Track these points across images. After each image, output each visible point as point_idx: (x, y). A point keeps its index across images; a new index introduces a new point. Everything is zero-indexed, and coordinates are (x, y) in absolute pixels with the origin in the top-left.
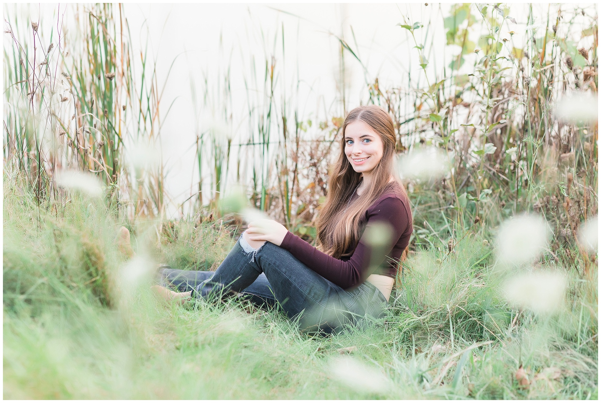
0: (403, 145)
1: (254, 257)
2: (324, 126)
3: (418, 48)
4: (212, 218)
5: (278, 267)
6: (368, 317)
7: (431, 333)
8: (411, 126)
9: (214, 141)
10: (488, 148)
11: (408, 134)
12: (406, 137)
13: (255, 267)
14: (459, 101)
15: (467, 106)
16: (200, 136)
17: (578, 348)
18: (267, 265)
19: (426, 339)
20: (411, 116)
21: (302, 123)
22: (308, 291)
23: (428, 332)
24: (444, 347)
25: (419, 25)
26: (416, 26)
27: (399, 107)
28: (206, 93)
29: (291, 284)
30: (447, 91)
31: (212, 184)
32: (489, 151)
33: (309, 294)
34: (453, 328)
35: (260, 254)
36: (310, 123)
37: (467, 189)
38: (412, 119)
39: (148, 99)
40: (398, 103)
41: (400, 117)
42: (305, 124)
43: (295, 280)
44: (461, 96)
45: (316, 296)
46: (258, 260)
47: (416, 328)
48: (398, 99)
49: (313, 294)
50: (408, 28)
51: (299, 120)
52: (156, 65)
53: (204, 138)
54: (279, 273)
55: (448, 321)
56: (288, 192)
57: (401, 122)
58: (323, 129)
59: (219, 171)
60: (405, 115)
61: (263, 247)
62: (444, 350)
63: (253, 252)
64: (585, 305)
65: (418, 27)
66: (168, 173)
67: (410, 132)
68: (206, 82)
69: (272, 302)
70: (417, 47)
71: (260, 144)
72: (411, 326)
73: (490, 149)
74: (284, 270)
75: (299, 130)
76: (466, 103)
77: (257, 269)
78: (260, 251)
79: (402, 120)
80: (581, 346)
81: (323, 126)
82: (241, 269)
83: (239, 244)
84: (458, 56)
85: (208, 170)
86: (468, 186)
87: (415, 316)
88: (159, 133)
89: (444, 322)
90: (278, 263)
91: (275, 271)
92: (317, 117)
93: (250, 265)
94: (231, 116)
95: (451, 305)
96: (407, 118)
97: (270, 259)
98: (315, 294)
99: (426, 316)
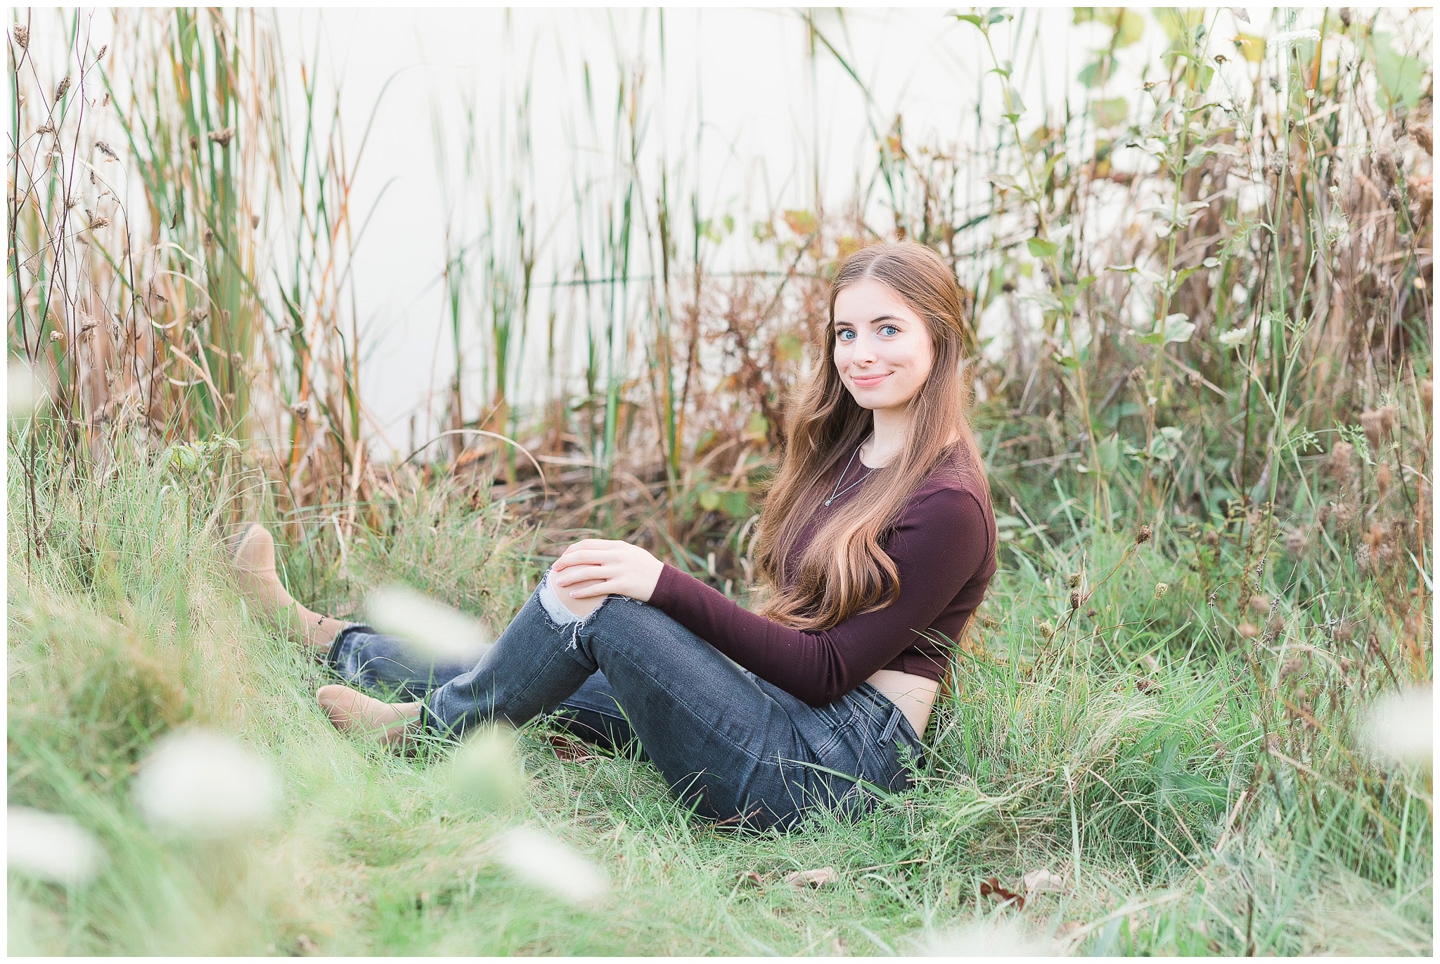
0: (961, 282)
1: (577, 637)
2: (764, 233)
3: (1001, 72)
4: (478, 499)
5: (638, 660)
6: (864, 788)
7: (1023, 838)
8: (981, 234)
9: (492, 264)
10: (1174, 326)
11: (974, 255)
12: (970, 261)
13: (580, 659)
14: (1103, 168)
15: (1126, 180)
16: (455, 255)
17: (1398, 904)
18: (610, 657)
19: (1011, 853)
20: (984, 210)
21: (710, 222)
22: (715, 719)
23: (1016, 836)
24: (1057, 878)
25: (1001, 13)
26: (995, 15)
27: (952, 191)
28: (471, 146)
29: (670, 702)
30: (1073, 144)
31: (486, 370)
32: (1177, 334)
33: (717, 726)
34: (1080, 825)
35: (591, 630)
36: (730, 223)
37: (1120, 411)
38: (985, 217)
39: (322, 182)
40: (949, 182)
41: (953, 210)
42: (718, 224)
43: (681, 694)
44: (1107, 157)
45: (736, 732)
46: (587, 646)
47: (987, 825)
48: (950, 171)
49: (727, 728)
50: (976, 21)
51: (704, 216)
52: (343, 96)
53: (467, 259)
54: (641, 677)
55: (1068, 808)
56: (672, 400)
57: (958, 224)
58: (761, 240)
59: (503, 337)
60: (968, 207)
61: (598, 612)
62: (1055, 886)
63: (573, 624)
64: (1416, 795)
65: (1000, 18)
66: (374, 345)
67: (980, 250)
68: (471, 117)
69: (623, 735)
70: (998, 70)
71: (604, 281)
72: (974, 820)
73: (1178, 329)
74: (653, 669)
75: (702, 240)
76: (1121, 174)
77: (585, 664)
78: (591, 622)
79: (959, 221)
80: (1405, 898)
81: (763, 231)
82: (544, 663)
83: (539, 601)
84: (1101, 52)
85: (477, 339)
86: (1120, 403)
87: (983, 797)
88: (349, 265)
89: (1057, 811)
90: (637, 651)
91: (631, 671)
92: (747, 209)
93: (565, 654)
94: (533, 210)
95: (1076, 766)
96: (974, 212)
97: (618, 642)
98: (733, 726)
99: (1012, 796)
